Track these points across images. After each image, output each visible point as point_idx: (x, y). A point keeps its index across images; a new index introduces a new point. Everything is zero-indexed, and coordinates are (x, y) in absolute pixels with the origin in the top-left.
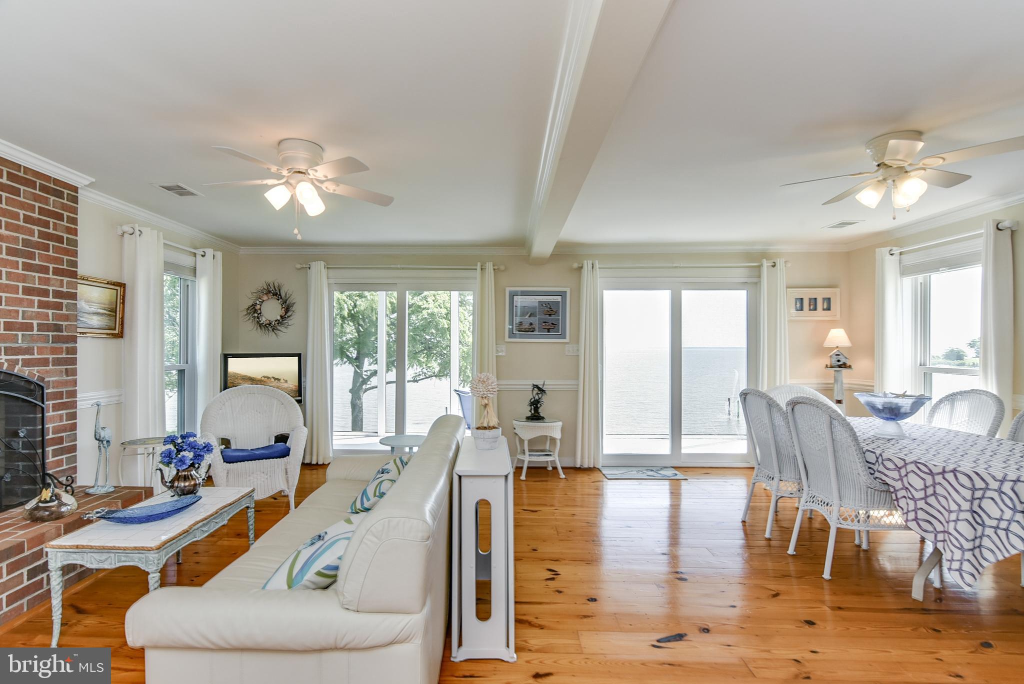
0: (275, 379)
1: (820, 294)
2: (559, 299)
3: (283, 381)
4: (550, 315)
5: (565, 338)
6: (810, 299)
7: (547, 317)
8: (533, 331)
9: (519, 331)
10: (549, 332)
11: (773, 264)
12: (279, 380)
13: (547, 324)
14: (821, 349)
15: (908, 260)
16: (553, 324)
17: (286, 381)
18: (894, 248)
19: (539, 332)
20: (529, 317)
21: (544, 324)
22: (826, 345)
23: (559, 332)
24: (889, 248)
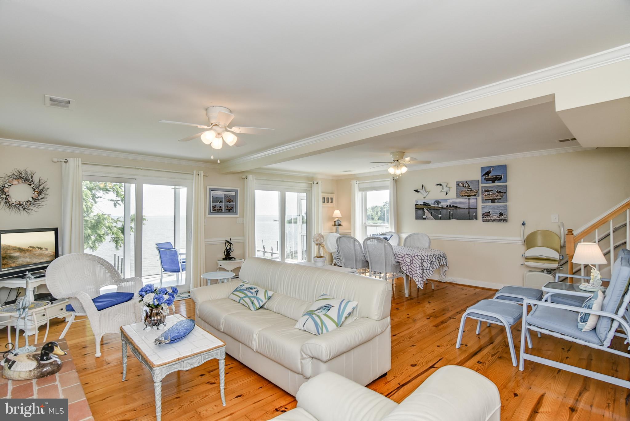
0: (39, 248)
1: (330, 196)
2: (234, 194)
3: (45, 250)
4: (230, 202)
5: (237, 214)
6: (327, 198)
7: (229, 203)
8: (221, 211)
9: (214, 211)
10: (229, 211)
11: (317, 183)
12: (41, 249)
13: (228, 207)
14: (331, 218)
15: (362, 186)
16: (231, 207)
17: (47, 249)
18: (357, 181)
19: (224, 211)
20: (220, 203)
21: (227, 207)
22: (334, 216)
23: (234, 211)
24: (356, 181)
